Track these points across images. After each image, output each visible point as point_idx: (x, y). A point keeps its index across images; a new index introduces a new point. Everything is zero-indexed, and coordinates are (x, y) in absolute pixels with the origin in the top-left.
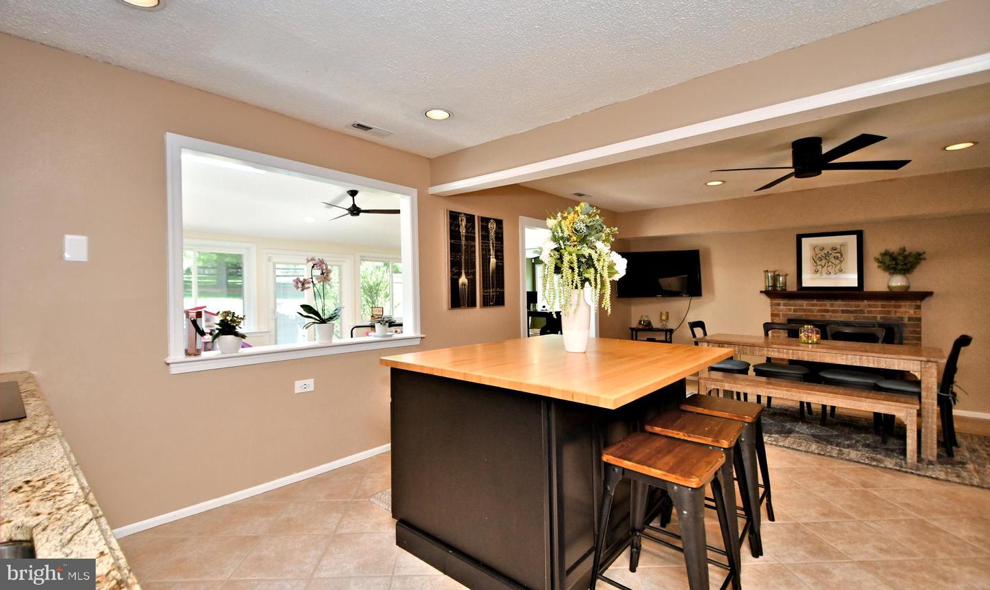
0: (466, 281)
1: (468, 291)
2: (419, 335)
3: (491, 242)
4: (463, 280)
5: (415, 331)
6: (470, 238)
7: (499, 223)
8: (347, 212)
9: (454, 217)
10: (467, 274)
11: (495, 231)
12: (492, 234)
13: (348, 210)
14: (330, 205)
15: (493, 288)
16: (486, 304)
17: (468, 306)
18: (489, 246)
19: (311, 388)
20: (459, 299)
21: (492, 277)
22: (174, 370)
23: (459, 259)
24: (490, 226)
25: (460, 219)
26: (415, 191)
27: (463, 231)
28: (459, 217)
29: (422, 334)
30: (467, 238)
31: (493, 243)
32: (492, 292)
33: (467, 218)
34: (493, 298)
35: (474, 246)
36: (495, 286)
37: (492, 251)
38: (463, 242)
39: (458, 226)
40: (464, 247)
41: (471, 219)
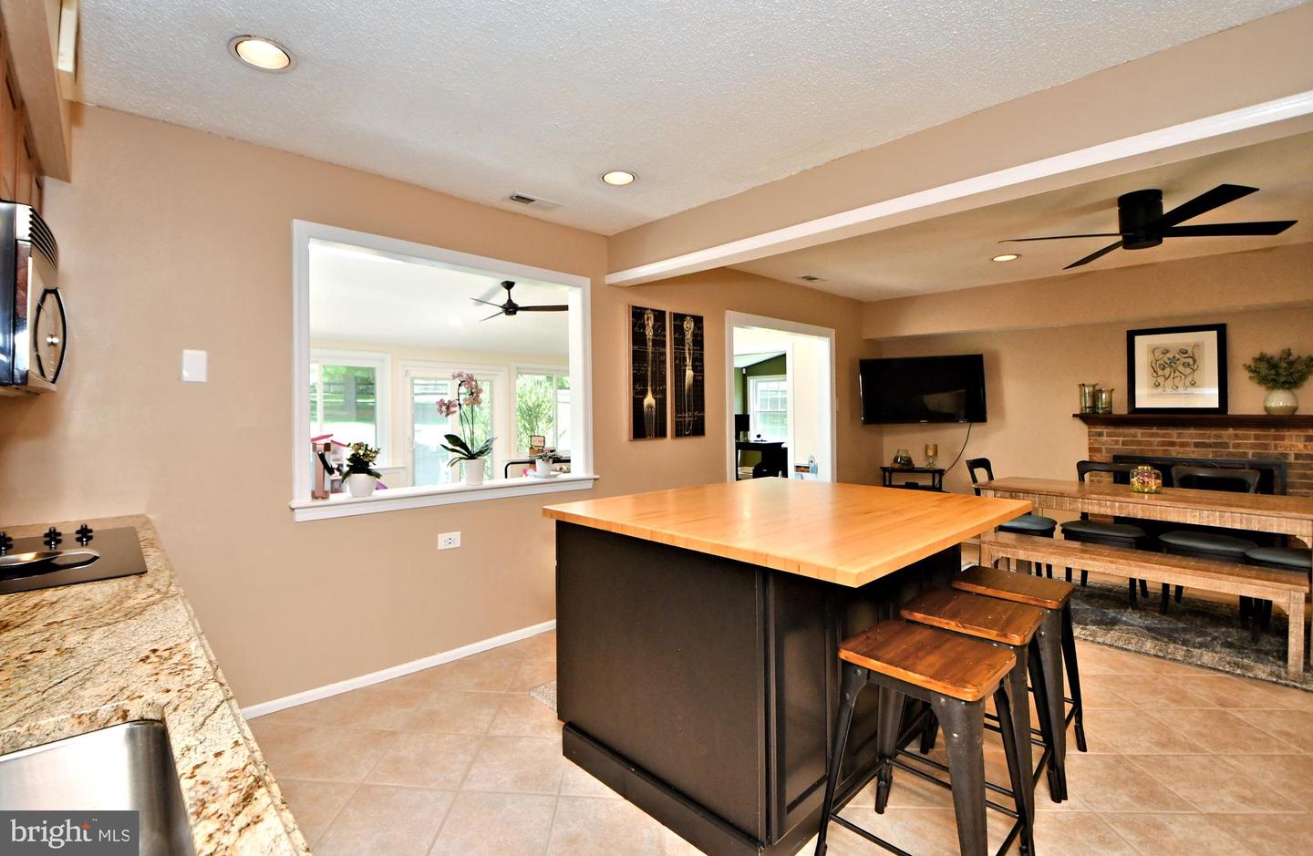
0: (653, 402)
2: (591, 475)
4: (649, 400)
5: (587, 471)
6: (659, 343)
7: (698, 321)
8: (501, 310)
9: (638, 314)
11: (693, 333)
12: (689, 336)
13: (503, 307)
14: (480, 301)
15: (689, 411)
16: (679, 433)
17: (656, 437)
18: (684, 353)
19: (457, 544)
20: (644, 426)
22: (300, 516)
23: (645, 372)
25: (646, 317)
26: (587, 281)
27: (649, 333)
28: (644, 314)
29: (595, 473)
30: (655, 343)
32: (688, 417)
33: (654, 315)
34: (689, 425)
35: (665, 354)
36: (692, 408)
37: (688, 360)
38: (650, 349)
39: (643, 326)
40: (650, 355)
41: (660, 317)
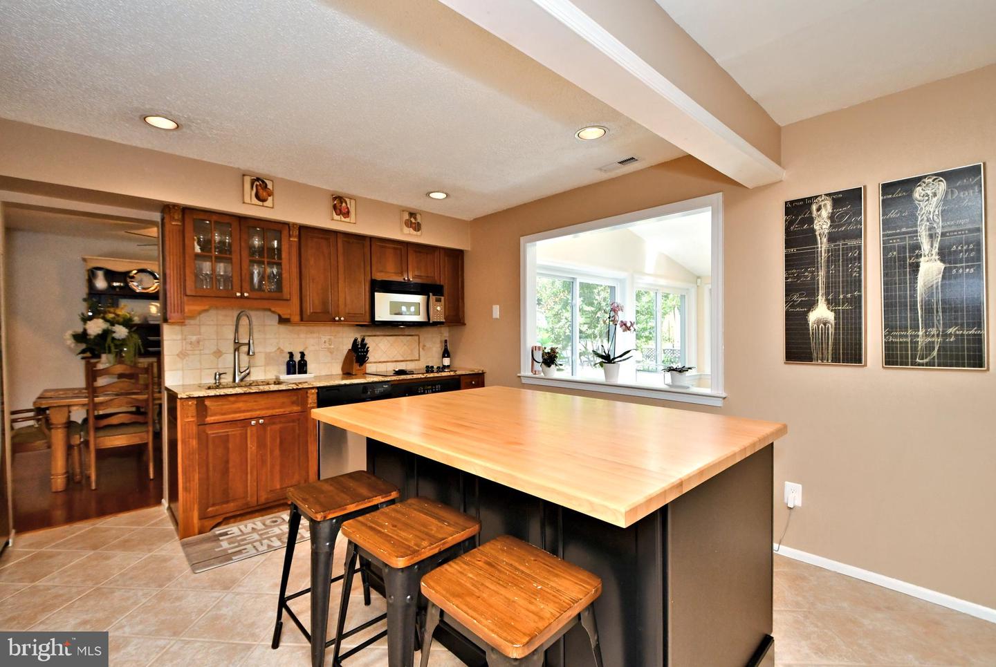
0: (830, 316)
1: (836, 334)
3: (922, 229)
4: (821, 313)
6: (848, 234)
9: (798, 211)
10: (832, 304)
12: (930, 210)
15: (928, 325)
16: (899, 360)
17: (835, 362)
18: (914, 239)
20: (811, 348)
21: (928, 303)
23: (811, 278)
25: (815, 207)
26: (720, 196)
27: (822, 226)
28: (811, 204)
29: (724, 391)
30: (837, 236)
31: (931, 229)
32: (924, 335)
33: (835, 199)
34: (931, 349)
35: (861, 247)
36: (942, 321)
37: (926, 248)
39: (809, 220)
40: (825, 255)
41: (849, 200)
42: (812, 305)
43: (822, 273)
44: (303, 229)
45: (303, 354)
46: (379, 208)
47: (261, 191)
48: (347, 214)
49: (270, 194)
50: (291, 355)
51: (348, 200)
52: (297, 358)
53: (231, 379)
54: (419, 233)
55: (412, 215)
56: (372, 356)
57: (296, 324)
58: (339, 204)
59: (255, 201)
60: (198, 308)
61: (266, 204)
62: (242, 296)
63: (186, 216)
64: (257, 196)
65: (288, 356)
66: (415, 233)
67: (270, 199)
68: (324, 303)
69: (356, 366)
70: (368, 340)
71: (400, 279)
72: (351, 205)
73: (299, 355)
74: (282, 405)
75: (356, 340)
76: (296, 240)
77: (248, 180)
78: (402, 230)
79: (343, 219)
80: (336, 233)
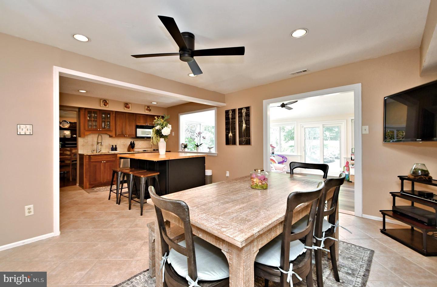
0: (232, 135)
1: (233, 139)
2: (217, 153)
3: (243, 118)
5: (215, 151)
6: (234, 118)
7: (248, 108)
9: (227, 112)
10: (232, 132)
11: (246, 113)
12: (244, 114)
15: (244, 137)
16: (240, 144)
17: (233, 144)
18: (242, 120)
21: (244, 132)
24: (243, 111)
25: (229, 112)
26: (216, 108)
27: (230, 116)
30: (232, 119)
31: (244, 118)
32: (244, 139)
33: (232, 111)
34: (244, 141)
35: (236, 121)
37: (243, 122)
40: (231, 122)
41: (234, 111)
42: (229, 133)
43: (230, 126)
44: (116, 112)
45: (116, 146)
46: (138, 106)
47: (105, 103)
48: (129, 108)
49: (108, 104)
50: (113, 146)
51: (129, 104)
52: (114, 147)
53: (96, 152)
54: (150, 112)
55: (148, 107)
56: (136, 146)
57: (114, 137)
58: (126, 105)
59: (104, 106)
60: (88, 133)
61: (106, 106)
62: (100, 130)
63: (86, 110)
64: (104, 105)
65: (112, 146)
66: (149, 112)
67: (108, 105)
68: (122, 132)
69: (131, 149)
70: (134, 142)
71: (145, 125)
72: (130, 105)
73: (115, 146)
74: (110, 158)
75: (131, 142)
76: (114, 115)
77: (102, 101)
78: (145, 111)
79: (128, 109)
80: (126, 113)
